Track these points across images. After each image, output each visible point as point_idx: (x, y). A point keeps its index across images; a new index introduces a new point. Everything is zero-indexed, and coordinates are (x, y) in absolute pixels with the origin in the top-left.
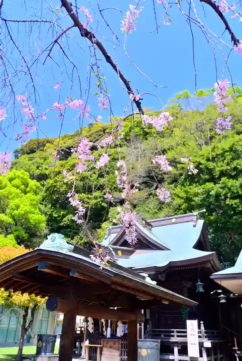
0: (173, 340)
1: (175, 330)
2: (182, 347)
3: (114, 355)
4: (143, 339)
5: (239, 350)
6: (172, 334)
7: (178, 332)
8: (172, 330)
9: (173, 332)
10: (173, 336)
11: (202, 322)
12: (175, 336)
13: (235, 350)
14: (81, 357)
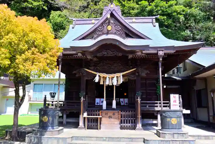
0: (157, 109)
1: (158, 102)
3: (114, 124)
6: (156, 105)
8: (156, 102)
11: (180, 96)
12: (159, 106)
14: (79, 127)
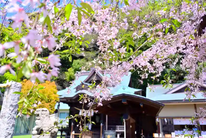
0: (117, 131)
1: (118, 126)
2: (122, 134)
4: (107, 130)
5: (143, 135)
7: (119, 127)
9: (117, 127)
10: (117, 129)
13: (142, 135)
